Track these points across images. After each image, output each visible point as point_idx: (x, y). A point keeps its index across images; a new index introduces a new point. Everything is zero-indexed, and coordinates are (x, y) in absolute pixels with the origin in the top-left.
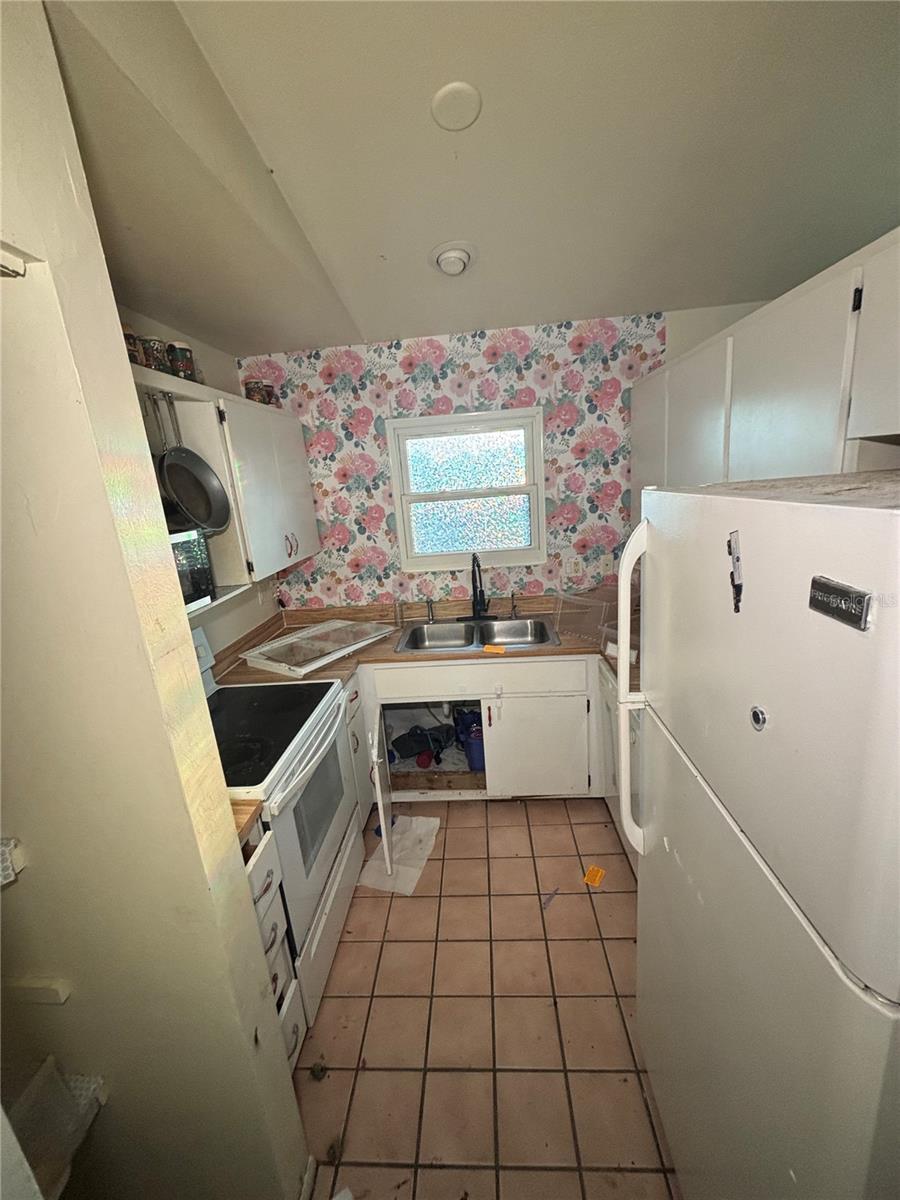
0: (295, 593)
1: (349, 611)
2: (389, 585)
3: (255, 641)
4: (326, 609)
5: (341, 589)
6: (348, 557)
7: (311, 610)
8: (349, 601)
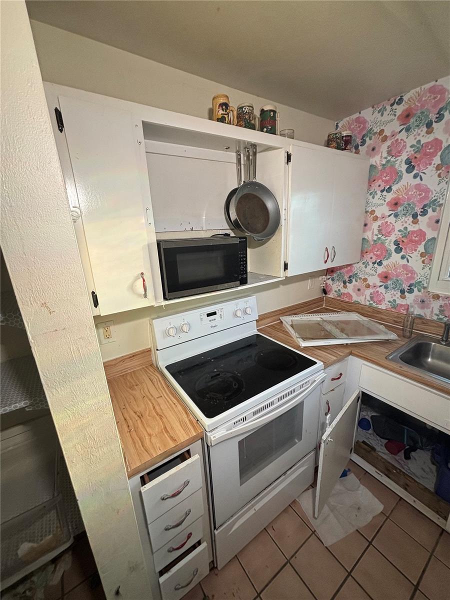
0: (336, 287)
1: (369, 310)
2: (410, 298)
3: (296, 311)
4: (352, 303)
5: (368, 292)
6: (380, 270)
7: (342, 301)
8: (372, 302)
